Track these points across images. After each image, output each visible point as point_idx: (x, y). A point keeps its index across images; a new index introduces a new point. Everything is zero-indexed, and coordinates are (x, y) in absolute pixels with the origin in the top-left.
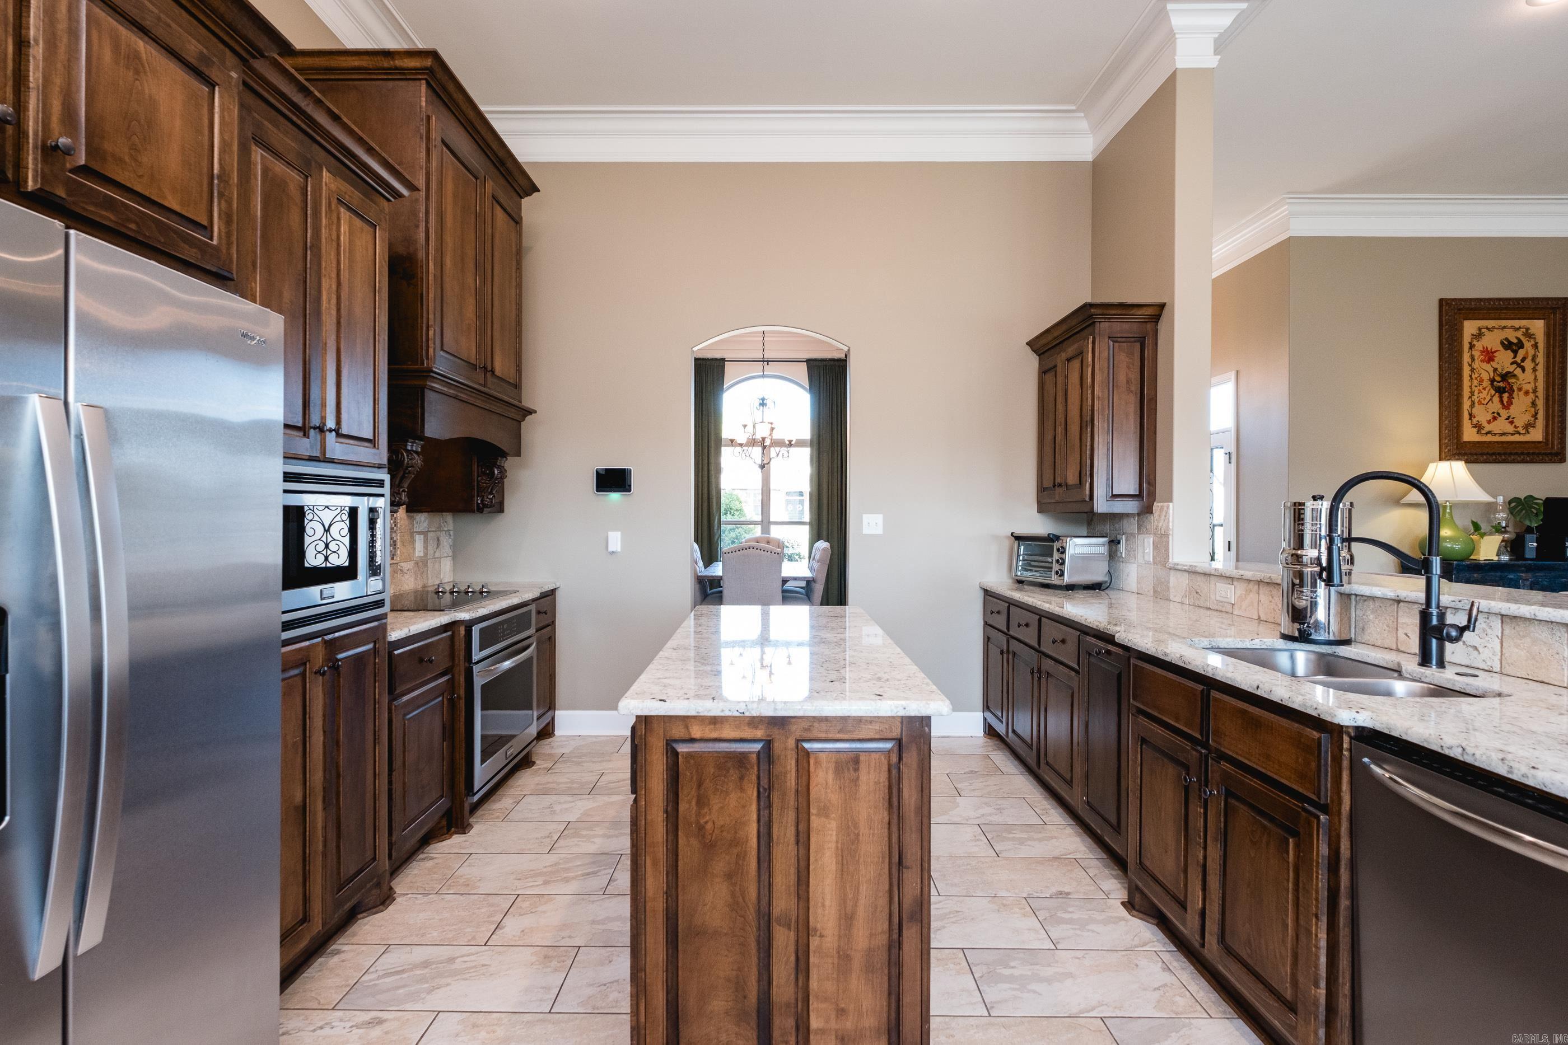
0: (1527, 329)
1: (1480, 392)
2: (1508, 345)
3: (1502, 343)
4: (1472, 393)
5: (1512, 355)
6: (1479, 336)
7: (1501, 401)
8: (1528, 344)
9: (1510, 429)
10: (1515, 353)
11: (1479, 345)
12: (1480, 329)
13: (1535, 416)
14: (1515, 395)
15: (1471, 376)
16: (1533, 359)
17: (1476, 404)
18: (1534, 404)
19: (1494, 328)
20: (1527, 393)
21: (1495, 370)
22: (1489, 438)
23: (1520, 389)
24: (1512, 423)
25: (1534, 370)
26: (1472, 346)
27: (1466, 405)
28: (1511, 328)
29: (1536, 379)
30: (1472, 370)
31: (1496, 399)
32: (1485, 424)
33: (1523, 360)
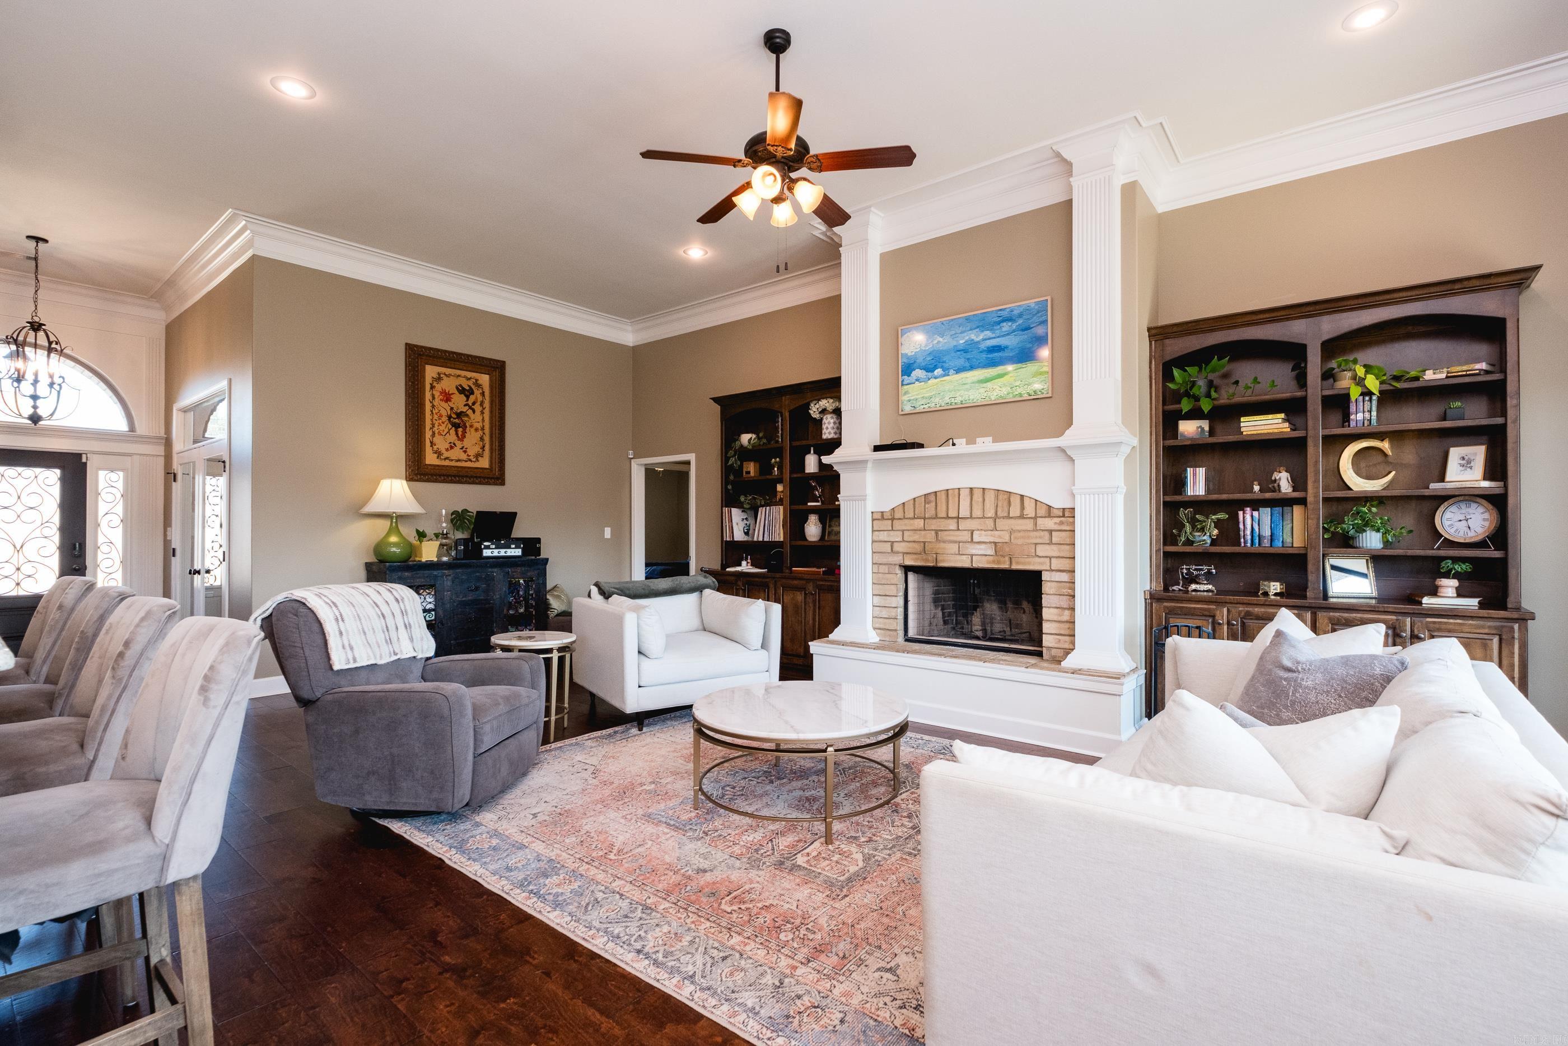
0: (477, 380)
1: (440, 425)
2: (461, 390)
3: (457, 388)
4: (433, 425)
5: (465, 398)
6: (439, 379)
7: (457, 434)
8: (477, 392)
9: (464, 457)
10: (468, 397)
11: (439, 387)
12: (439, 374)
13: (483, 448)
14: (468, 429)
15: (432, 411)
16: (482, 404)
17: (436, 435)
18: (482, 439)
19: (450, 375)
20: (476, 430)
21: (452, 409)
22: (447, 463)
23: (471, 426)
24: (465, 452)
25: (482, 413)
26: (432, 387)
27: (428, 434)
28: (465, 377)
29: (483, 420)
30: (433, 406)
31: (453, 432)
32: (443, 451)
33: (474, 403)
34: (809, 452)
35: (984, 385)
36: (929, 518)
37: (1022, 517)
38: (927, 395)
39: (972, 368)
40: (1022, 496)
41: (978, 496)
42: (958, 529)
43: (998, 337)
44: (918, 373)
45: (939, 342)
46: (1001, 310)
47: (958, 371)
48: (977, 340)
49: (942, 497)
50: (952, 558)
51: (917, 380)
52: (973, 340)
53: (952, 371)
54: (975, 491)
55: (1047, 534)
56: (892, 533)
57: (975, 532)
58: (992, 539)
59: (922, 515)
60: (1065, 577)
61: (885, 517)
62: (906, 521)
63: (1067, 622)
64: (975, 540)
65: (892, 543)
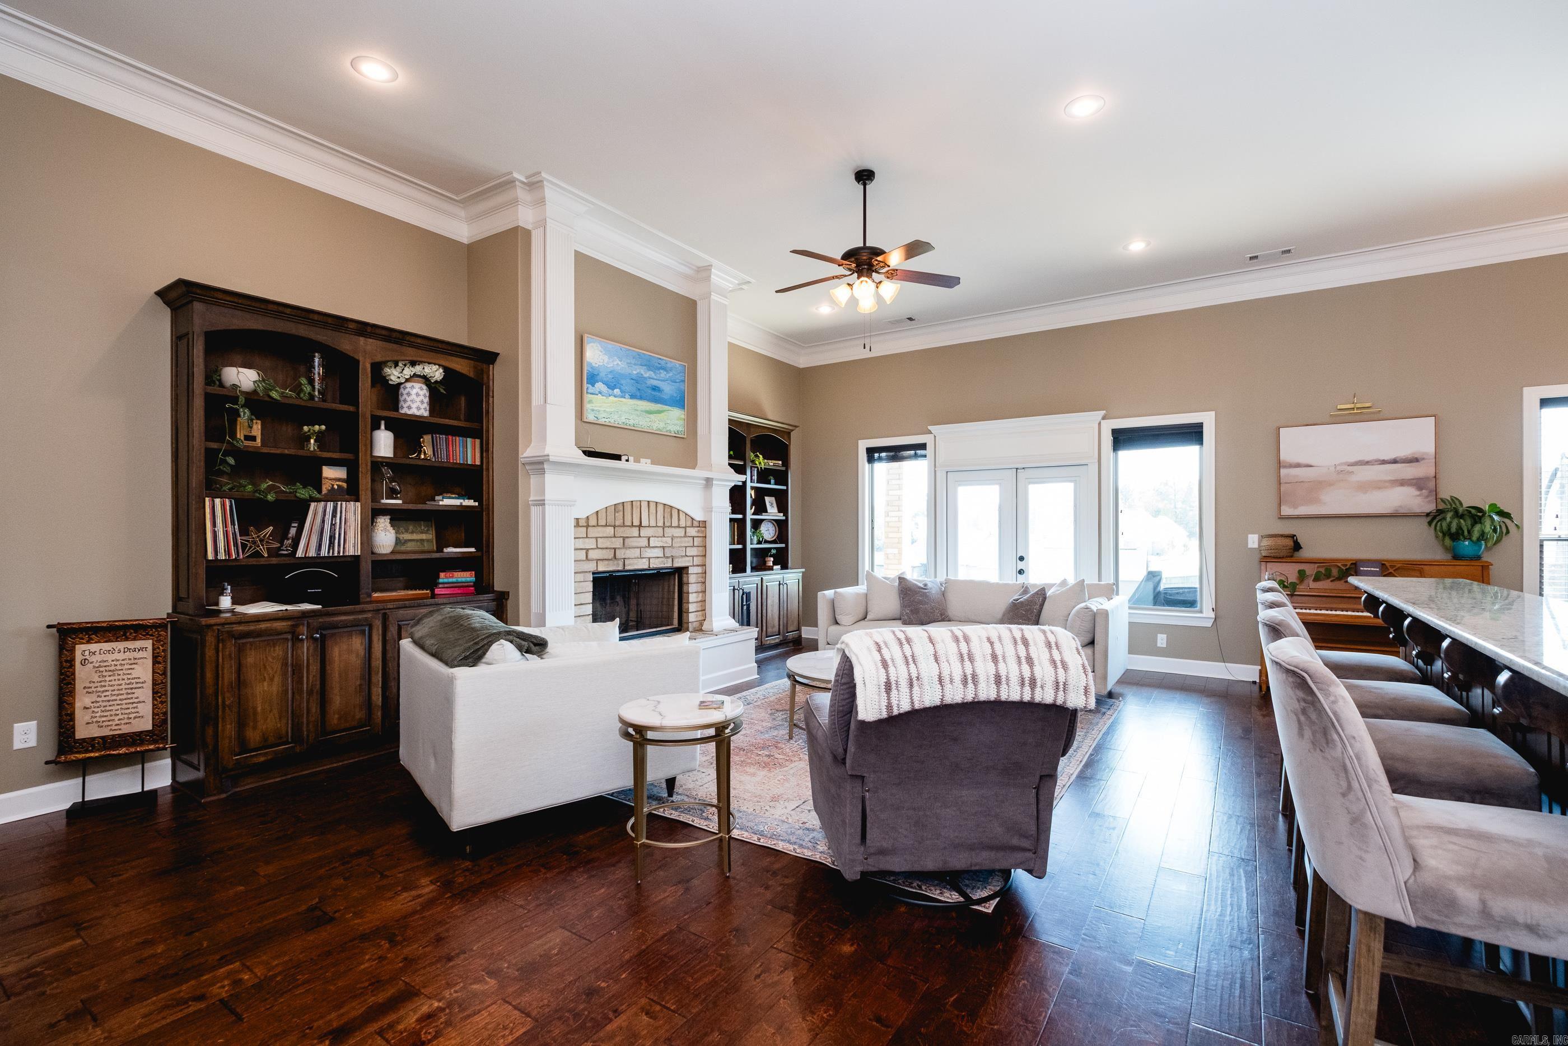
34: (379, 428)
35: (649, 416)
36: (619, 526)
37: (679, 527)
38: (608, 410)
39: (641, 398)
40: (679, 510)
41: (653, 506)
42: (640, 536)
43: (659, 380)
44: (600, 386)
45: (618, 364)
46: (660, 359)
47: (632, 397)
48: (645, 376)
49: (628, 507)
50: (635, 561)
51: (600, 393)
52: (642, 375)
53: (627, 396)
54: (651, 503)
55: (691, 539)
56: (587, 540)
57: (651, 539)
58: (661, 544)
59: (613, 524)
60: (699, 570)
61: (580, 524)
62: (600, 529)
63: (701, 601)
64: (651, 545)
65: (587, 550)
